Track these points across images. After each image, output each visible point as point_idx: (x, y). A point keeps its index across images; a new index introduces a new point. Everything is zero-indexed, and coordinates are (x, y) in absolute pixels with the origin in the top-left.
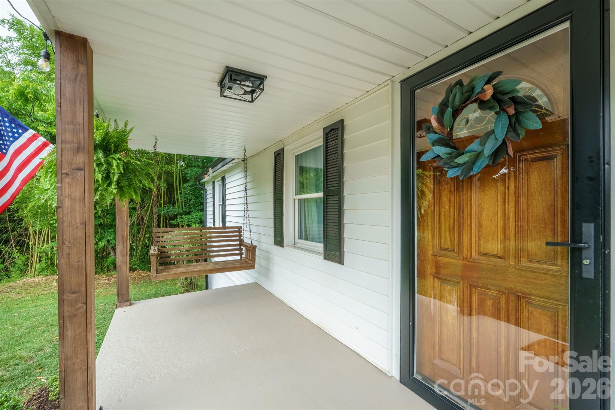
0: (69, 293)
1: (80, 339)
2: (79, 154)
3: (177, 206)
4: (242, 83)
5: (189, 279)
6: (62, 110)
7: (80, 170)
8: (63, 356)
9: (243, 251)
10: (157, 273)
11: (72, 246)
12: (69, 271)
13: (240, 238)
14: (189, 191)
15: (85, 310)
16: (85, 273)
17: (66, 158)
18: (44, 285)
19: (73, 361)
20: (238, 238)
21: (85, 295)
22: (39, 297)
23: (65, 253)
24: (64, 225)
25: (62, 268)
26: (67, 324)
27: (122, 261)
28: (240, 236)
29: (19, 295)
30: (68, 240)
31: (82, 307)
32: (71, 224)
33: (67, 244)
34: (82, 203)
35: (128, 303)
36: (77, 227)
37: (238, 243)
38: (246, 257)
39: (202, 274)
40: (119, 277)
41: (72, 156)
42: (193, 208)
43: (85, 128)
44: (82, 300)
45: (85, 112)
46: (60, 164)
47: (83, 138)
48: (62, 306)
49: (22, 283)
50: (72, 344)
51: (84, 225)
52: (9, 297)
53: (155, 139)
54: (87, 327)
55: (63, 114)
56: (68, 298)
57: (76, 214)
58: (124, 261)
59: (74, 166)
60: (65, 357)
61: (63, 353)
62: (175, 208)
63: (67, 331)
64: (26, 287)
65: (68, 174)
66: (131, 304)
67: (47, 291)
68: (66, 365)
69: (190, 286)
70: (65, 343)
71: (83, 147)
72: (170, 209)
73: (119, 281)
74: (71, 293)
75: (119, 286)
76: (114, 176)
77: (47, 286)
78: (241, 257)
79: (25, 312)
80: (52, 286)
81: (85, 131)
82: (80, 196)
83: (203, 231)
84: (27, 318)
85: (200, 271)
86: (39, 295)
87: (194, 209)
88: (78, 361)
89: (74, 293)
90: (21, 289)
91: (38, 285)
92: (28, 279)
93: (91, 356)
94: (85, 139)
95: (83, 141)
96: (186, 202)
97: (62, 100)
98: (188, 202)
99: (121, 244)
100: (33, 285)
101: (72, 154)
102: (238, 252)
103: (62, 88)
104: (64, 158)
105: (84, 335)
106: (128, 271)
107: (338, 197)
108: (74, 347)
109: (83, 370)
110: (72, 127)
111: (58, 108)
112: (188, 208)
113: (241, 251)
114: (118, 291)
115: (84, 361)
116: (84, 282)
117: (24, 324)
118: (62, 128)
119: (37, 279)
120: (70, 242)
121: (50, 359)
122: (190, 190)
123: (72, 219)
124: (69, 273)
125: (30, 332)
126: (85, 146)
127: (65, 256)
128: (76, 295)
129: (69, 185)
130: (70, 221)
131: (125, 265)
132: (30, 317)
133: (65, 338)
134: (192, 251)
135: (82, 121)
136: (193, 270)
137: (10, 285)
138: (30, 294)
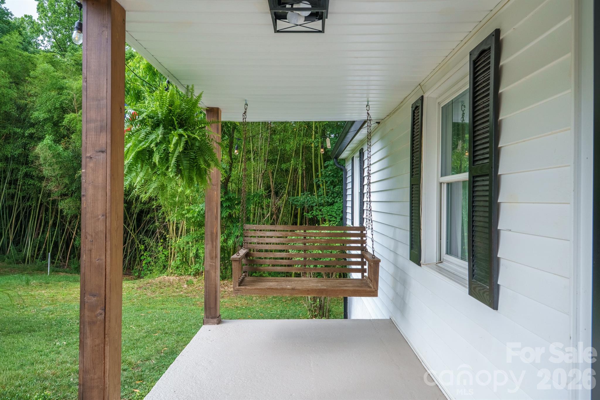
0: (90, 296)
1: (98, 351)
2: (102, 134)
3: (316, 195)
4: (295, 6)
5: (318, 300)
6: (88, 85)
7: (103, 152)
8: (82, 367)
9: (366, 267)
10: (239, 286)
11: (94, 241)
12: (90, 270)
13: (362, 245)
14: (330, 172)
15: (103, 318)
16: (104, 274)
17: (91, 139)
18: (176, 286)
19: (91, 376)
20: (360, 245)
21: (104, 300)
22: (168, 299)
23: (87, 249)
24: (87, 217)
25: (84, 266)
26: (87, 331)
27: (211, 265)
28: (363, 242)
29: (153, 293)
30: (90, 233)
31: (101, 314)
32: (93, 215)
33: (89, 238)
34: (104, 191)
35: (215, 320)
36: (99, 219)
37: (359, 252)
38: (369, 277)
39: (296, 294)
40: (207, 285)
41: (96, 136)
42: (337, 198)
43: (108, 103)
44: (101, 305)
45: (108, 85)
46: (85, 146)
47: (106, 114)
48: (83, 309)
49: (158, 280)
50: (91, 356)
51: (105, 217)
52: (145, 295)
53: (245, 104)
54: (105, 338)
55: (88, 89)
56: (89, 302)
57: (98, 204)
58: (213, 265)
59: (97, 149)
60: (84, 369)
61: (82, 364)
62: (314, 197)
63: (86, 338)
64: (161, 285)
65: (91, 158)
66: (219, 322)
67: (177, 292)
68: (85, 379)
69: (319, 311)
70: (84, 353)
71: (106, 125)
72: (308, 198)
73: (207, 291)
74: (91, 296)
75: (207, 297)
76: (172, 157)
77: (179, 287)
78: (363, 276)
79: (151, 314)
80: (182, 288)
81: (108, 106)
82: (102, 183)
83: (307, 231)
84: (150, 321)
85: (293, 289)
86: (169, 297)
87: (339, 199)
88: (96, 377)
89: (94, 296)
90: (157, 288)
91: (171, 284)
92: (164, 277)
93: (107, 374)
94: (108, 116)
95: (106, 119)
96: (328, 189)
97: (88, 73)
98: (332, 189)
99: (210, 242)
100: (167, 284)
101: (96, 134)
102: (359, 267)
103: (88, 60)
104: (88, 139)
105: (102, 348)
106: (219, 278)
107: (488, 178)
108: (93, 359)
109: (100, 390)
110: (96, 103)
111: (84, 83)
112: (331, 198)
113: (363, 267)
114: (206, 303)
115: (101, 379)
116: (104, 284)
117: (145, 327)
118: (87, 106)
119: (172, 278)
120: (92, 236)
121: (152, 372)
122: (331, 170)
123: (94, 210)
124: (90, 272)
125: (146, 337)
126: (108, 123)
127: (87, 252)
128: (96, 298)
129: (92, 170)
130: (92, 212)
131: (214, 270)
132: (152, 321)
133: (84, 347)
134: (322, 260)
135: (106, 94)
136: (284, 287)
137: (149, 282)
138: (163, 294)
